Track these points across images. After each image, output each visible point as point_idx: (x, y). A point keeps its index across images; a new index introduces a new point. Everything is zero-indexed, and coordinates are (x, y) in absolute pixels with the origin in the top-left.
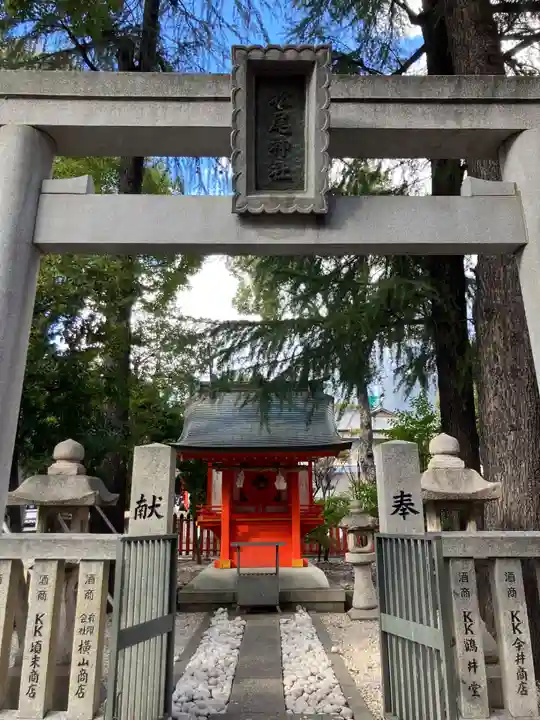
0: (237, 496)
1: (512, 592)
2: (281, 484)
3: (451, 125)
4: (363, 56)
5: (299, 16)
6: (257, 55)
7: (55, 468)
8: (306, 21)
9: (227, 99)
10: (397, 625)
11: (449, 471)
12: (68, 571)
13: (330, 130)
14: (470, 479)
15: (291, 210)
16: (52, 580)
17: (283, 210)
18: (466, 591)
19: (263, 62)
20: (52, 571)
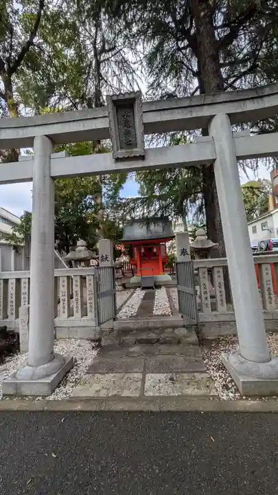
0: (142, 255)
1: (219, 277)
2: (155, 250)
3: (189, 116)
4: (177, 93)
5: (151, 80)
6: (115, 98)
7: (78, 249)
8: (155, 81)
9: (106, 117)
10: (182, 288)
11: (202, 241)
12: (83, 278)
13: (144, 124)
14: (208, 243)
15: (133, 155)
16: (79, 281)
17: (130, 156)
18: (204, 277)
19: (117, 100)
20: (78, 278)
